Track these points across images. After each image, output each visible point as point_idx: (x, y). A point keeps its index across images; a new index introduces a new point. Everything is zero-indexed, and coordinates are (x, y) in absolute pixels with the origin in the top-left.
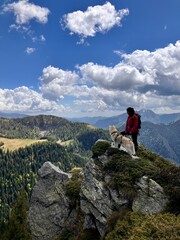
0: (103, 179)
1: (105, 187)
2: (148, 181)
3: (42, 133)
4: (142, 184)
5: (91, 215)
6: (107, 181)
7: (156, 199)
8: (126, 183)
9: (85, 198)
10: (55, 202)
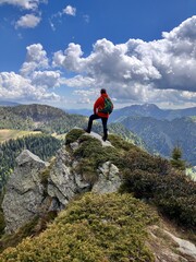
0: (71, 165)
1: (72, 172)
2: (110, 166)
3: (36, 125)
4: (104, 169)
5: (56, 198)
6: (74, 166)
7: (113, 182)
8: (89, 168)
9: (52, 183)
10: (29, 190)
